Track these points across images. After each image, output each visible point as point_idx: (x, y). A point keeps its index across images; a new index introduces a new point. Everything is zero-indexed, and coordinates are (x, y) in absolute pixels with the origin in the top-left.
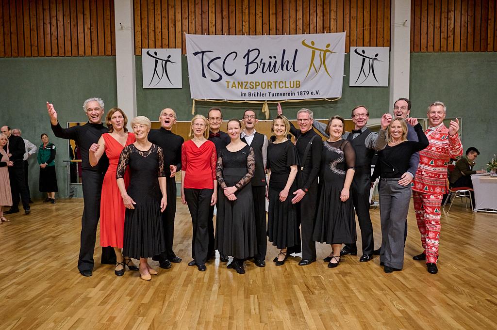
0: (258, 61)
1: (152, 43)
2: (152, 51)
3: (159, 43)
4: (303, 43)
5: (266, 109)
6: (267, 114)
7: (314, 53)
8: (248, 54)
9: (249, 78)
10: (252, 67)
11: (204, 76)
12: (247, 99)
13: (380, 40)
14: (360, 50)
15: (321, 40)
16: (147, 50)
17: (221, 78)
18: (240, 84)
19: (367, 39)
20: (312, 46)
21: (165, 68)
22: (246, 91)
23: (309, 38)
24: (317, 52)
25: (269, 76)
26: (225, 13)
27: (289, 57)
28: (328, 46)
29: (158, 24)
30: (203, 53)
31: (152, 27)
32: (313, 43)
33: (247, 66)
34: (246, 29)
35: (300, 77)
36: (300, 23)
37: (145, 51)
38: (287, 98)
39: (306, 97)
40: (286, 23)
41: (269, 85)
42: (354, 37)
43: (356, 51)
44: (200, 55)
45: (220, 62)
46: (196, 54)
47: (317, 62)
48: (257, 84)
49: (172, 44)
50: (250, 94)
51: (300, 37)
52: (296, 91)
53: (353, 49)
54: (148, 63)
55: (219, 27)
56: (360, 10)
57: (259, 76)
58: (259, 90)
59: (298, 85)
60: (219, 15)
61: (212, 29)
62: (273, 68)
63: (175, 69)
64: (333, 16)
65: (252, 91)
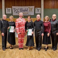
3: (8, 7)
6: (24, 17)
8: (21, 9)
11: (15, 12)
15: (31, 7)
17: (17, 12)
26: (18, 3)
27: (27, 9)
30: (15, 9)
31: (7, 5)
33: (21, 11)
37: (6, 8)
38: (26, 15)
39: (29, 15)
46: (13, 9)
47: (30, 10)
51: (28, 7)
53: (36, 8)
54: (7, 10)
56: (37, 3)
59: (28, 13)
60: (17, 3)
61: (16, 5)
62: (24, 11)
64: (33, 3)
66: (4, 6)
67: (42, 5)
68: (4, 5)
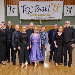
0: (39, 8)
1: (9, 3)
2: (9, 6)
3: (11, 3)
4: (51, 4)
5: (41, 22)
6: (41, 24)
7: (54, 6)
8: (36, 7)
9: (36, 13)
10: (37, 10)
11: (24, 13)
13: (73, 3)
14: (67, 6)
15: (56, 3)
16: (8, 5)
17: (28, 13)
18: (34, 15)
19: (69, 3)
20: (54, 5)
21: (13, 10)
22: (35, 17)
23: (53, 2)
24: (55, 6)
25: (42, 13)
27: (47, 8)
28: (58, 5)
30: (23, 6)
32: (54, 4)
33: (36, 10)
35: (50, 13)
38: (47, 19)
39: (52, 19)
41: (42, 15)
42: (65, 2)
43: (66, 6)
44: (23, 7)
45: (28, 9)
46: (21, 6)
47: (55, 9)
48: (38, 15)
50: (36, 18)
51: (51, 2)
52: (49, 17)
53: (65, 6)
54: (8, 9)
57: (39, 13)
58: (39, 17)
59: (50, 16)
62: (43, 11)
63: (16, 11)
65: (37, 17)
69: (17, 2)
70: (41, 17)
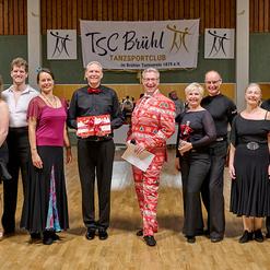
0: (134, 40)
1: (54, 25)
2: (54, 32)
4: (168, 27)
7: (175, 34)
8: (126, 35)
9: (127, 53)
10: (130, 45)
11: (93, 51)
12: (125, 68)
14: (212, 30)
15: (181, 24)
16: (51, 31)
17: (106, 53)
18: (121, 58)
19: (218, 23)
20: (174, 29)
21: (64, 45)
22: (125, 63)
24: (178, 34)
25: (143, 52)
27: (157, 37)
28: (186, 29)
29: (59, 11)
30: (93, 34)
31: (54, 13)
32: (175, 27)
33: (126, 44)
34: (125, 15)
36: (166, 11)
37: (49, 31)
39: (170, 67)
40: (156, 11)
41: (142, 58)
43: (209, 32)
45: (105, 41)
46: (87, 35)
47: (178, 38)
48: (133, 57)
49: (69, 25)
50: (128, 65)
52: (162, 62)
53: (207, 30)
54: (51, 40)
55: (105, 14)
57: (135, 52)
58: (135, 62)
59: (164, 57)
60: (105, 5)
61: (100, 15)
62: (145, 45)
63: (72, 46)
64: (192, 5)
65: (130, 63)
66: (38, 19)
67: (239, 11)
68: (37, 12)
69: (75, 23)
70: (140, 63)
